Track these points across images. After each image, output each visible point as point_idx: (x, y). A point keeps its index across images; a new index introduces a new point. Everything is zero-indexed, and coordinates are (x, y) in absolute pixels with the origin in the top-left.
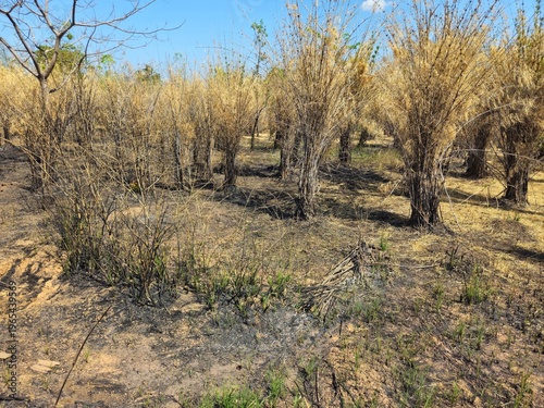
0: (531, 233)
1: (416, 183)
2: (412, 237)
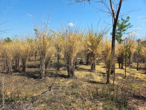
0: (93, 77)
1: (68, 67)
2: (68, 80)
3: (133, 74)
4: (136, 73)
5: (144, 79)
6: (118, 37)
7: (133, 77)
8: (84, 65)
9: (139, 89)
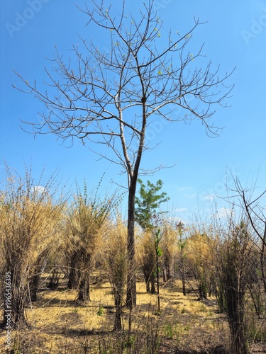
3: (175, 303)
4: (181, 301)
5: (197, 313)
6: (143, 220)
7: (175, 311)
8: (60, 290)
9: (188, 335)
